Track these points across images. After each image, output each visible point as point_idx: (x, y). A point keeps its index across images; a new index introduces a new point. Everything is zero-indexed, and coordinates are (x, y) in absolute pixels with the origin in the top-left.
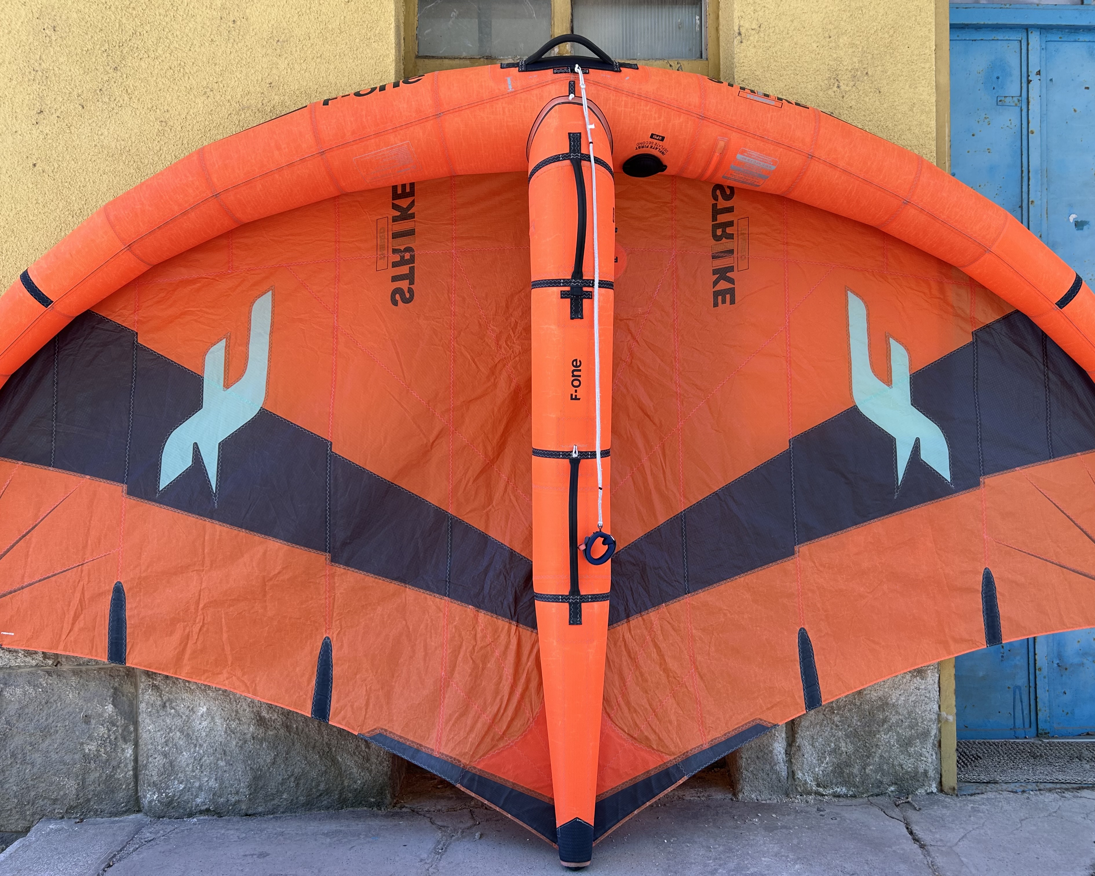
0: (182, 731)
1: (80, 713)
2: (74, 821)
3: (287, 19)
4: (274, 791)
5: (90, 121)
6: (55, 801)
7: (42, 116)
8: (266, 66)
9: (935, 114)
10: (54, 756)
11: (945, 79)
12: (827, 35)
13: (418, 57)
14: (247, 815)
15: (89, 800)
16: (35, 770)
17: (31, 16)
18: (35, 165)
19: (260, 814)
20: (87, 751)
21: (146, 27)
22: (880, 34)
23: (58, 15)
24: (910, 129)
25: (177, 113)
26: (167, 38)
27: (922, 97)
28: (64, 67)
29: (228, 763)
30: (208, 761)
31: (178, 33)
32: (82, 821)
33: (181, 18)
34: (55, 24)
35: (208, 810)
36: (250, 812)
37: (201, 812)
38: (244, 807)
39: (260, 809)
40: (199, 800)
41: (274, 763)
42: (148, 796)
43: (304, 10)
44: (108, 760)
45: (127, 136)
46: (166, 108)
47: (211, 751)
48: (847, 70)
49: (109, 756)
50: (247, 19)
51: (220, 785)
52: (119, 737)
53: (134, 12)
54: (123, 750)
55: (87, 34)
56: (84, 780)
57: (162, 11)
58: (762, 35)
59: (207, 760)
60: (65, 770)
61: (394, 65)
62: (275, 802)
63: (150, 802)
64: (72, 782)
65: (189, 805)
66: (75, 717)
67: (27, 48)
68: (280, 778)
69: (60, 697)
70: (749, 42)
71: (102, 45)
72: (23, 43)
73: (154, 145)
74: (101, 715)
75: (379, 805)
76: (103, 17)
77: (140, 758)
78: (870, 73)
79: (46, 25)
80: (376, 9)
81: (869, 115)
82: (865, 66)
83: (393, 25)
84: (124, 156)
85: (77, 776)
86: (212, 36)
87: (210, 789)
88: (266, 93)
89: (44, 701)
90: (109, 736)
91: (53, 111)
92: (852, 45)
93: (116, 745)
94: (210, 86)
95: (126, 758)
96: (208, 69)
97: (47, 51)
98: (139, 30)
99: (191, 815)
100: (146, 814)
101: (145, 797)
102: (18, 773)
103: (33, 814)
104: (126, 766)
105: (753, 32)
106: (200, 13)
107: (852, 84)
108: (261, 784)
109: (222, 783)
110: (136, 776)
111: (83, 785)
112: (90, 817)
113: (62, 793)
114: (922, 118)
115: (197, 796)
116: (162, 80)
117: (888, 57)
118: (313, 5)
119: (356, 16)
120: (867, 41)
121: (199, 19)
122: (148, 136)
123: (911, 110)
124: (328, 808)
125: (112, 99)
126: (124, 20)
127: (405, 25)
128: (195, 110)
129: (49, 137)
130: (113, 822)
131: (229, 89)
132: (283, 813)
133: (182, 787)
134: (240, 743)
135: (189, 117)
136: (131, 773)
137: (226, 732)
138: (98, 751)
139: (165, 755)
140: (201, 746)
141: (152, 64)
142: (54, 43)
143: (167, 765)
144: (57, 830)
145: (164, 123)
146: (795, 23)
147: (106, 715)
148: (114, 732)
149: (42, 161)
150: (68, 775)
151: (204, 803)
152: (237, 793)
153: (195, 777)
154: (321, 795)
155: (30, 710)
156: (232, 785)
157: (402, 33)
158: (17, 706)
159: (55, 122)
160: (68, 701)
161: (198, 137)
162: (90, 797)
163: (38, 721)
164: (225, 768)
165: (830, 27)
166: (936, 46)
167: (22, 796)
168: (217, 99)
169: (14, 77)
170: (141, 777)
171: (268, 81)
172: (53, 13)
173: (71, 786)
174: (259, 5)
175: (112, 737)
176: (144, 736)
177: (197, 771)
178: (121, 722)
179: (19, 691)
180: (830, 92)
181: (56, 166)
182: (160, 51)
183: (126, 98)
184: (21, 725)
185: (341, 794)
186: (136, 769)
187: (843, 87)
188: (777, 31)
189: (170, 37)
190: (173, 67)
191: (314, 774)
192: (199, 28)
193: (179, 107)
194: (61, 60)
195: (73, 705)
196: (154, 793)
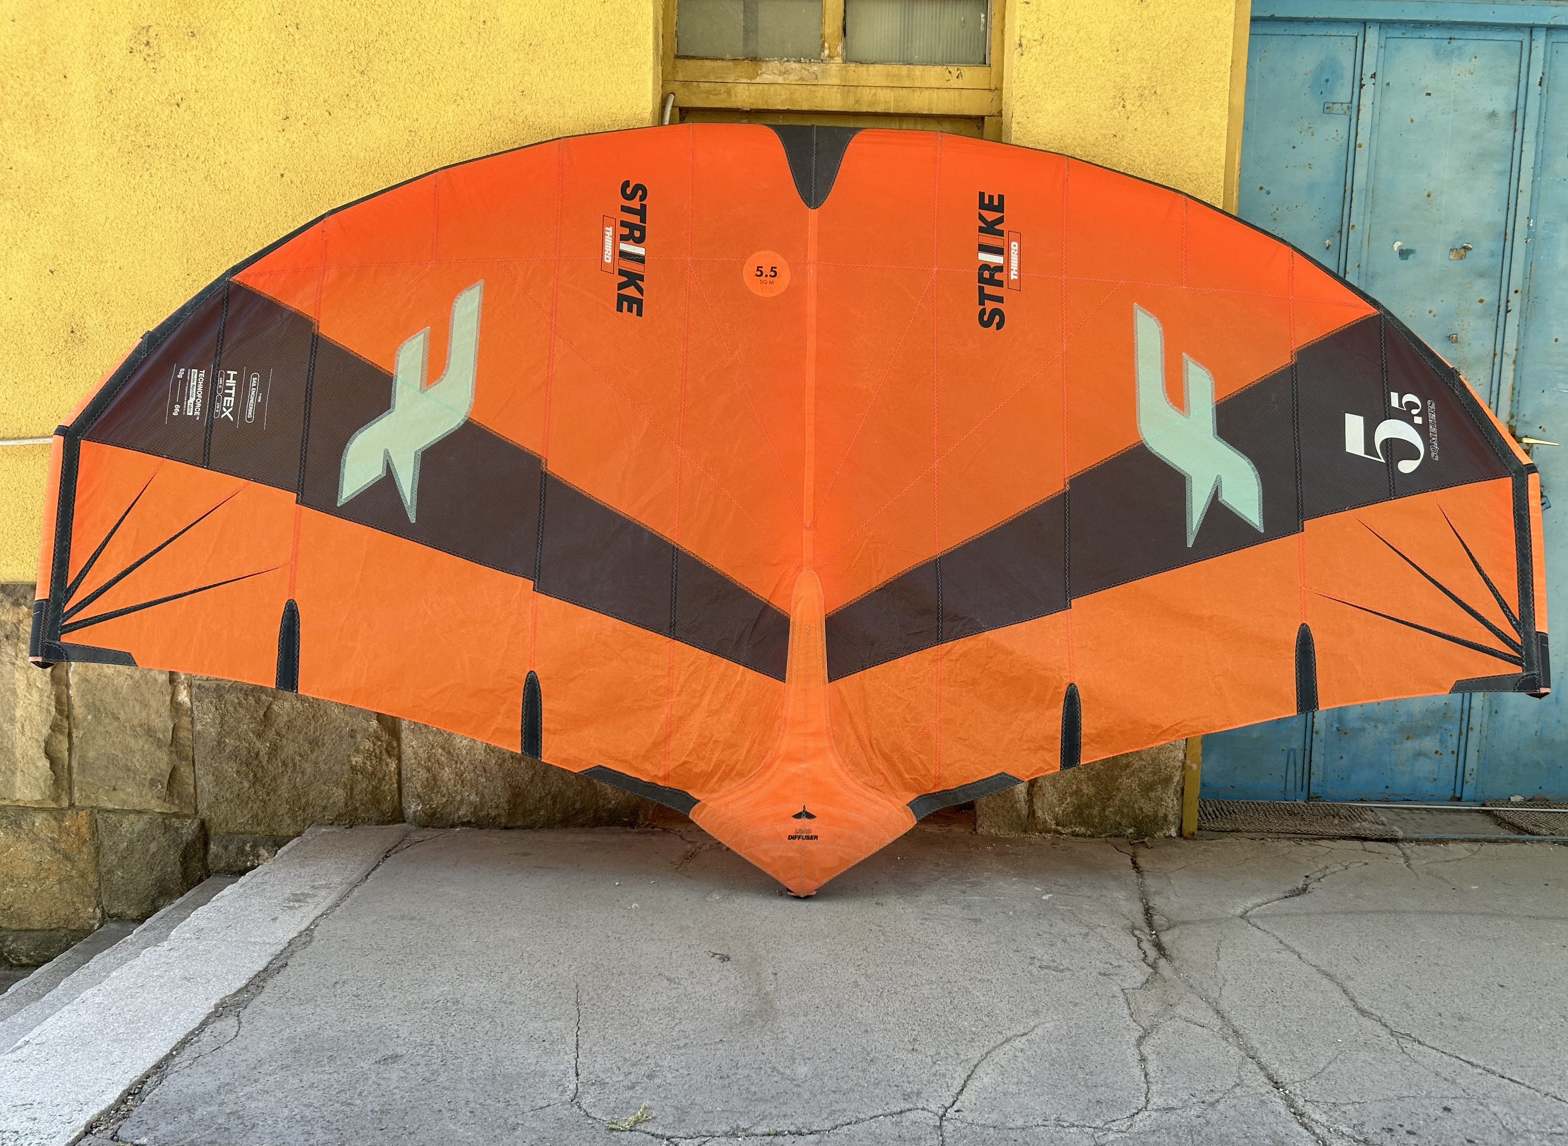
0: (443, 748)
1: (346, 727)
2: (343, 827)
3: (539, 21)
4: (532, 808)
5: (338, 130)
6: (325, 808)
7: (288, 122)
8: (517, 72)
9: (1225, 139)
10: (323, 767)
11: (1240, 100)
12: (1114, 48)
13: (677, 57)
14: (506, 828)
15: (356, 809)
16: (306, 778)
17: (272, 11)
18: (282, 175)
19: (519, 827)
20: (354, 763)
21: (392, 27)
22: (1172, 48)
23: (301, 11)
24: (1197, 155)
25: (426, 122)
26: (415, 39)
27: (1213, 120)
28: (308, 69)
29: (487, 779)
30: (468, 778)
31: (426, 34)
32: (351, 827)
33: (428, 17)
34: (298, 21)
35: (469, 822)
36: (509, 825)
37: (463, 824)
38: (503, 820)
39: (519, 823)
40: (461, 813)
41: (531, 782)
42: (413, 806)
43: (557, 11)
44: (373, 772)
45: (376, 146)
46: (415, 116)
47: (472, 767)
48: (1134, 87)
49: (374, 768)
50: (498, 20)
51: (481, 799)
52: (384, 751)
53: (380, 10)
54: (387, 765)
55: (331, 33)
56: (352, 789)
57: (409, 9)
58: (1044, 47)
59: (468, 776)
60: (334, 779)
61: (651, 73)
62: (534, 817)
63: (415, 813)
64: (341, 791)
65: (452, 817)
66: (341, 732)
67: (269, 46)
68: (538, 796)
69: (325, 712)
70: (1030, 55)
71: (347, 46)
72: (265, 42)
73: (404, 157)
74: (366, 730)
75: (632, 825)
76: (347, 15)
77: (403, 772)
78: (1158, 92)
79: (289, 22)
80: (633, 11)
81: (1154, 138)
82: (1154, 84)
83: (651, 29)
84: (373, 168)
85: (345, 785)
86: (462, 39)
87: (471, 803)
88: (518, 102)
89: (310, 716)
90: (375, 750)
91: (299, 117)
92: (1142, 60)
93: (381, 759)
94: (460, 92)
95: (390, 771)
96: (458, 74)
97: (290, 52)
98: (386, 29)
99: (453, 826)
100: (411, 823)
101: (410, 808)
102: (290, 780)
103: (304, 820)
104: (390, 779)
105: (1035, 43)
106: (449, 12)
107: (1139, 103)
108: (519, 800)
109: (483, 796)
110: (400, 789)
111: (351, 796)
112: (358, 824)
113: (331, 801)
114: (1211, 143)
115: (459, 809)
116: (411, 86)
117: (1179, 73)
118: (567, 5)
119: (612, 18)
120: (1158, 56)
121: (448, 19)
122: (398, 147)
123: (1201, 134)
124: (583, 826)
125: (360, 106)
126: (369, 19)
127: (663, 21)
128: (445, 119)
129: (296, 145)
130: (382, 829)
131: (480, 97)
132: (541, 828)
133: (444, 800)
134: (500, 761)
135: (439, 127)
136: (396, 785)
137: (485, 751)
138: (364, 763)
139: (429, 770)
140: (462, 763)
141: (399, 66)
142: (297, 42)
143: (430, 779)
144: (329, 833)
145: (413, 134)
146: (1082, 33)
147: (371, 730)
148: (379, 747)
149: (290, 172)
150: (337, 784)
151: (466, 816)
152: (497, 807)
153: (456, 791)
154: (576, 813)
155: (299, 723)
156: (492, 800)
157: (661, 30)
158: (286, 718)
159: (302, 129)
160: (334, 717)
161: (447, 150)
162: (358, 805)
163: (306, 733)
164: (485, 784)
165: (1120, 39)
166: (1232, 62)
167: (294, 803)
168: (467, 108)
169: (258, 79)
170: (404, 790)
171: (520, 89)
172: (295, 9)
173: (339, 794)
174: (510, 4)
175: (378, 751)
176: (408, 752)
177: (458, 786)
178: (385, 737)
179: (287, 705)
180: (1115, 112)
181: (304, 177)
182: (408, 54)
183: (374, 105)
184: (290, 737)
185: (596, 811)
186: (399, 782)
187: (1128, 107)
188: (1061, 42)
189: (418, 38)
190: (421, 72)
191: (570, 793)
192: (448, 29)
193: (429, 115)
194: (306, 61)
195: (338, 721)
196: (418, 805)
